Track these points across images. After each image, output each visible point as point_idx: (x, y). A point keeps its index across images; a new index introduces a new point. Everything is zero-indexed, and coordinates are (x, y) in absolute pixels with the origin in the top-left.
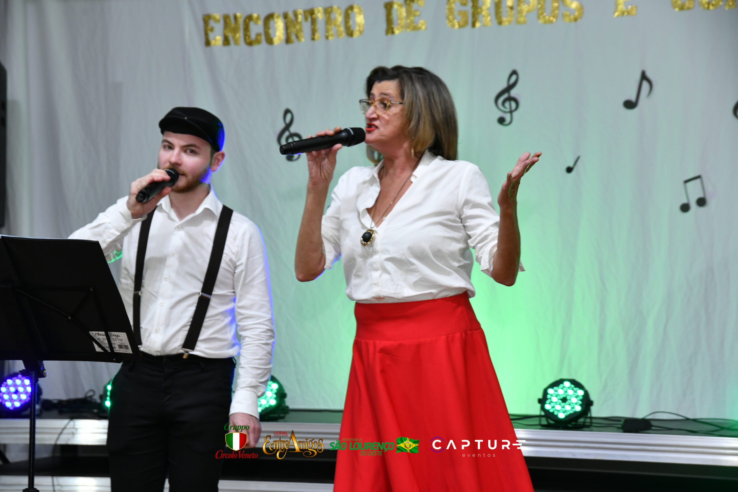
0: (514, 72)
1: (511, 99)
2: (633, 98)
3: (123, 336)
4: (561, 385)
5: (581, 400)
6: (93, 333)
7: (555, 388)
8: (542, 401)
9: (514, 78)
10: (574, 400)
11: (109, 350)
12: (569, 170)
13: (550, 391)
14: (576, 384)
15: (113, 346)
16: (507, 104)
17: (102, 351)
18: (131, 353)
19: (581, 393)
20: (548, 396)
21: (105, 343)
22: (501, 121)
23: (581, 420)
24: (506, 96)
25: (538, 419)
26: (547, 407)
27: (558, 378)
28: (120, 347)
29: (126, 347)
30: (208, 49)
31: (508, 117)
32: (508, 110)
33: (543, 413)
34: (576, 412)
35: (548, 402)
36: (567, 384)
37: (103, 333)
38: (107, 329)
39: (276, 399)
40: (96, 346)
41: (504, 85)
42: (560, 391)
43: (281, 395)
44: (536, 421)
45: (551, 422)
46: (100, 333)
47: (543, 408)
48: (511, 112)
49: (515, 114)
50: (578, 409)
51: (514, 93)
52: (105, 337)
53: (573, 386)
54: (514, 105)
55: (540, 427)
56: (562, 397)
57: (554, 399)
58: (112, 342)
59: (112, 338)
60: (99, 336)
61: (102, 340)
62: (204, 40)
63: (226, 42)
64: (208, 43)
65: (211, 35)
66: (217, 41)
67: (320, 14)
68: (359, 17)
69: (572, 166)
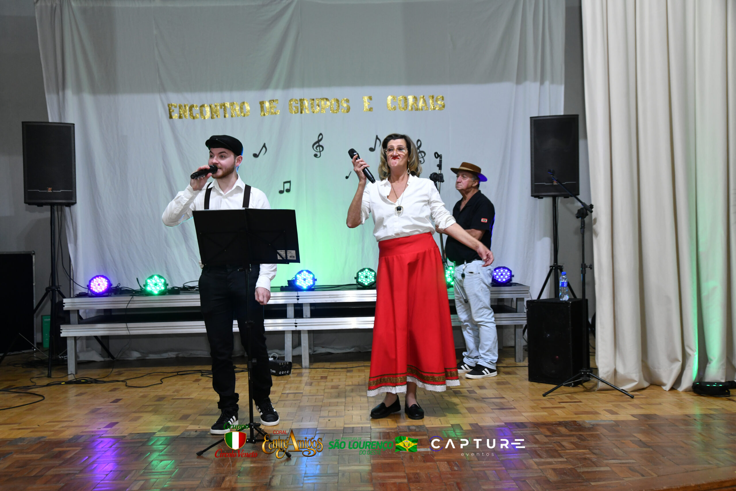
0: (321, 134)
1: (319, 146)
2: (373, 147)
4: (364, 271)
6: (279, 251)
7: (362, 272)
8: (357, 278)
9: (321, 137)
10: (371, 277)
12: (347, 177)
13: (360, 273)
16: (318, 148)
17: (281, 259)
20: (359, 276)
22: (316, 156)
24: (317, 144)
25: (355, 285)
26: (360, 280)
27: (361, 268)
28: (291, 257)
30: (171, 120)
31: (318, 154)
32: (319, 151)
34: (372, 282)
35: (359, 278)
36: (367, 270)
38: (286, 249)
40: (279, 257)
41: (316, 140)
42: (364, 273)
44: (355, 287)
46: (283, 251)
47: (357, 282)
48: (320, 152)
49: (321, 152)
51: (321, 143)
52: (285, 253)
53: (369, 271)
54: (321, 149)
56: (365, 276)
57: (362, 277)
59: (288, 253)
61: (282, 254)
62: (169, 115)
63: (180, 117)
64: (171, 117)
65: (172, 114)
66: (175, 116)
67: (228, 105)
68: (247, 107)
69: (348, 176)
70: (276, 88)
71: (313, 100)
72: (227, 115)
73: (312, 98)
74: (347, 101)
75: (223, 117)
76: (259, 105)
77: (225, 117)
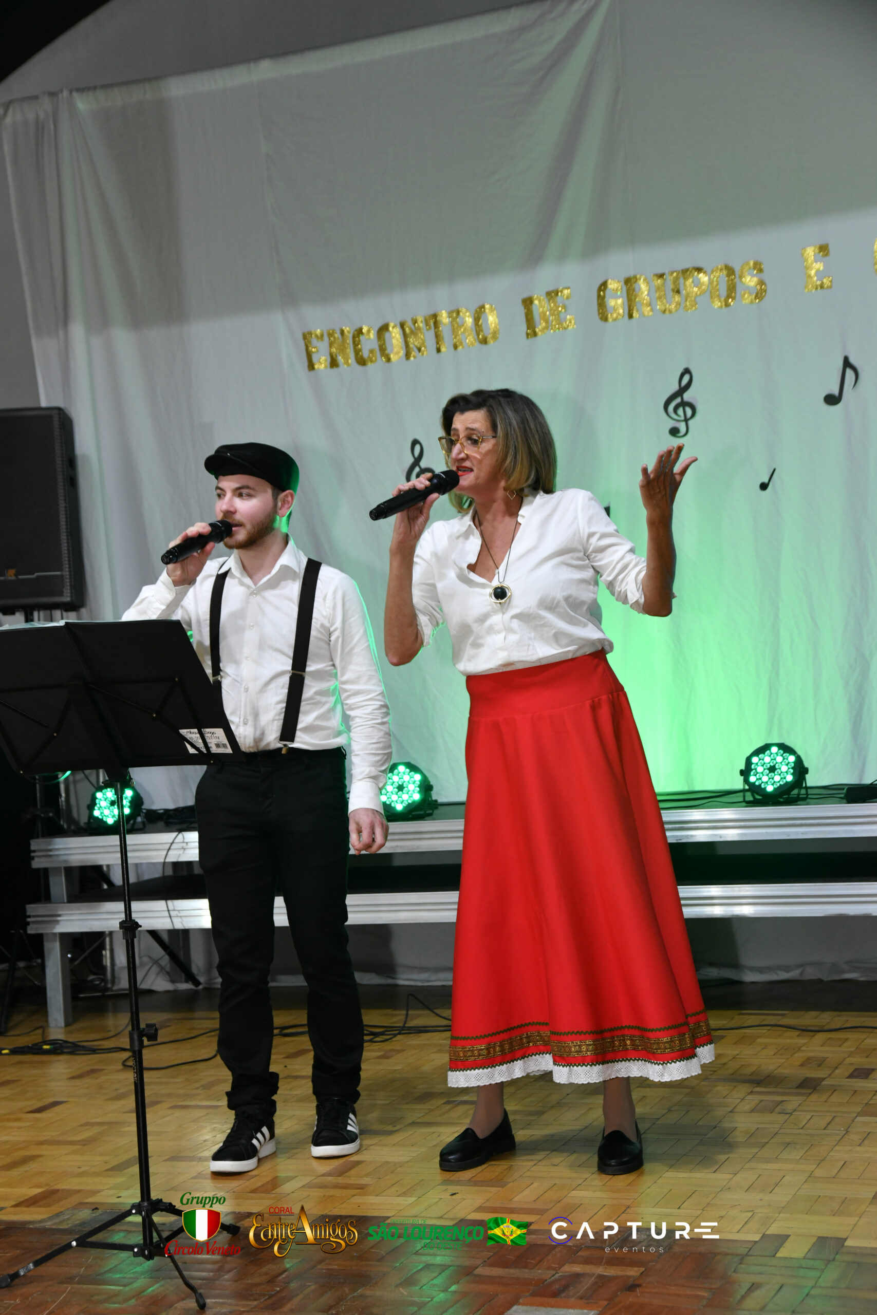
0: (687, 371)
1: (684, 404)
2: (836, 392)
3: (220, 732)
4: (768, 752)
5: (792, 768)
6: (183, 732)
7: (761, 755)
8: (745, 773)
9: (687, 378)
10: (784, 768)
11: (204, 750)
12: (764, 487)
13: (755, 760)
14: (786, 749)
15: (209, 745)
16: (680, 411)
17: (197, 752)
18: (231, 752)
19: (792, 759)
20: (753, 766)
21: (200, 743)
22: (675, 432)
23: (795, 792)
24: (678, 400)
25: (741, 794)
26: (752, 779)
27: (760, 744)
28: (218, 746)
29: (225, 746)
30: (313, 373)
31: (682, 427)
32: (683, 418)
33: (747, 787)
34: (787, 783)
35: (752, 773)
36: (774, 749)
37: (196, 730)
38: (200, 726)
39: (420, 792)
40: (188, 746)
41: (675, 387)
42: (767, 759)
43: (426, 787)
44: (739, 797)
45: (758, 797)
46: (192, 730)
47: (746, 781)
48: (686, 420)
49: (691, 422)
50: (790, 778)
51: (687, 396)
52: (198, 735)
53: (782, 752)
54: (689, 411)
55: (744, 804)
56: (769, 766)
57: (760, 769)
58: (208, 740)
59: (207, 736)
60: (191, 734)
61: (195, 739)
62: (306, 363)
63: (334, 363)
64: (311, 366)
65: (315, 358)
66: (322, 363)
67: (444, 318)
68: (492, 319)
69: (766, 481)
70: (562, 257)
71: (661, 276)
72: (443, 349)
73: (660, 272)
74: (758, 267)
75: (435, 351)
76: (521, 311)
77: (439, 350)
